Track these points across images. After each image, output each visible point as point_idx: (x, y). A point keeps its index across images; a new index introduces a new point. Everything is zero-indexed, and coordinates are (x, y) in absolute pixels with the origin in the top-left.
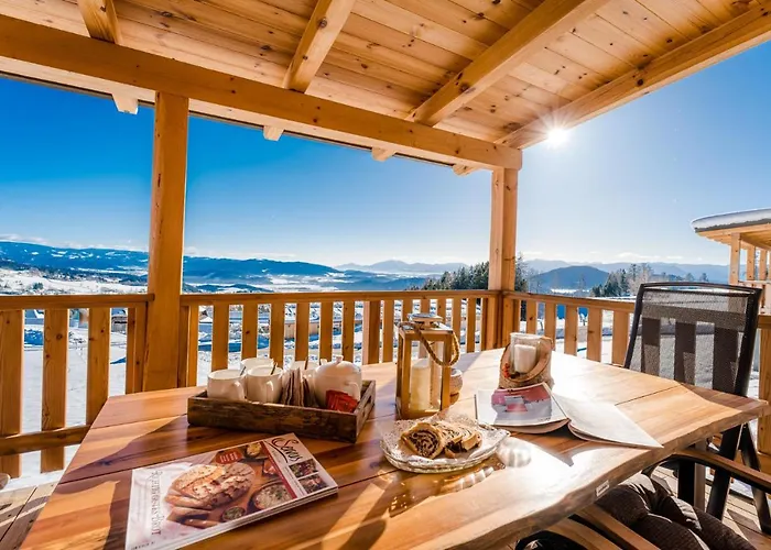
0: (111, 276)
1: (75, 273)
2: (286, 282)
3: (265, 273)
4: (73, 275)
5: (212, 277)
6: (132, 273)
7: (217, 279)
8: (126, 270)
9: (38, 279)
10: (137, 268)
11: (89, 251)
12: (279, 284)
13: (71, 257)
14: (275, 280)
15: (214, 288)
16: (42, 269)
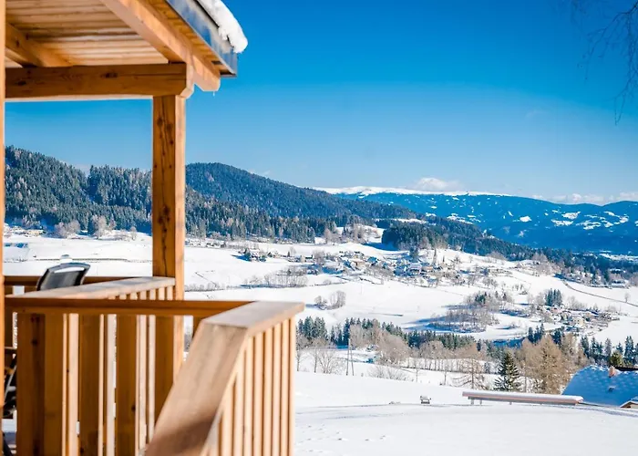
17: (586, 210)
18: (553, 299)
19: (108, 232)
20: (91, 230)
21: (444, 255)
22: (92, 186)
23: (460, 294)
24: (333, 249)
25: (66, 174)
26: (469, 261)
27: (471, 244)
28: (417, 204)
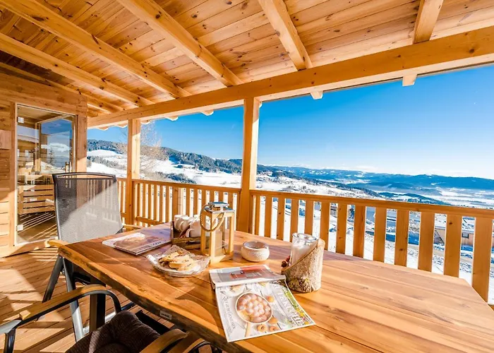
0: (332, 183)
1: (318, 181)
2: (457, 194)
3: (434, 186)
4: (317, 182)
5: (390, 187)
6: (342, 183)
7: (393, 189)
8: (340, 181)
9: (305, 184)
10: (345, 180)
11: (324, 170)
12: (449, 196)
13: (317, 174)
14: (444, 192)
15: (391, 195)
16: (306, 179)
17: (316, 171)
18: (304, 187)
19: (218, 171)
20: (215, 171)
21: (283, 178)
22: (216, 162)
23: (285, 186)
24: (262, 176)
25: (211, 160)
26: (289, 179)
27: (291, 176)
28: (281, 168)
